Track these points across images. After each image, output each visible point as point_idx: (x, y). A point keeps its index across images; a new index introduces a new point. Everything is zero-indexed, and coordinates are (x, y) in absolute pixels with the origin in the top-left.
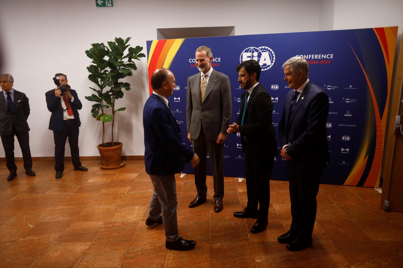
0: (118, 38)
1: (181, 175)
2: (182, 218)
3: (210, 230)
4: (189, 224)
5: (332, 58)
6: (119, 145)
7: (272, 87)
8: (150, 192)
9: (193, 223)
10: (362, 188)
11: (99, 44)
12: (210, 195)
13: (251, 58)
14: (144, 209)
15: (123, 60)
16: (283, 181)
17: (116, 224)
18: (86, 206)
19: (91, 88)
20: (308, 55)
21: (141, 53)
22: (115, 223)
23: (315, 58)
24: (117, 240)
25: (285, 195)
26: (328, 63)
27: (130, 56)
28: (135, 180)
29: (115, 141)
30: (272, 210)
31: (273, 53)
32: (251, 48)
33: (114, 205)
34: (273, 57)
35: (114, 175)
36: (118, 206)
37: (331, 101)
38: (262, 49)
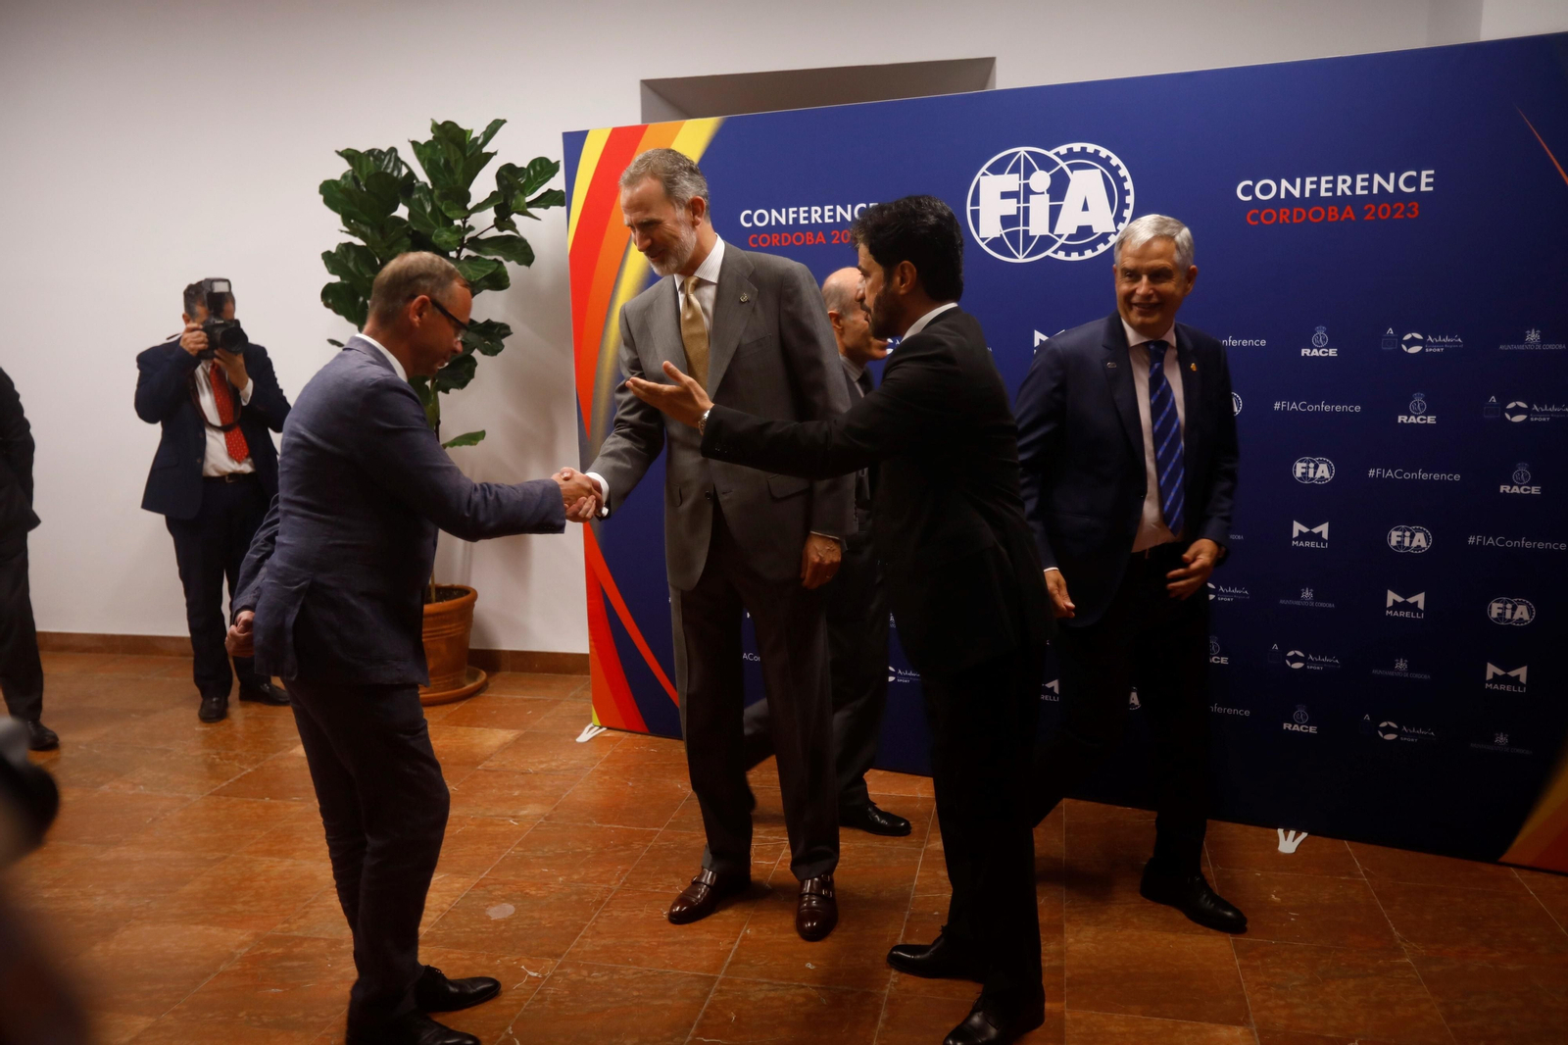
0: (440, 122)
2: (598, 949)
3: (700, 1016)
4: (616, 977)
5: (1431, 189)
6: (462, 596)
8: (526, 816)
9: (639, 975)
11: (380, 151)
13: (1019, 202)
14: (458, 889)
15: (472, 220)
17: (305, 945)
18: (224, 854)
19: (333, 342)
20: (1298, 181)
21: (550, 191)
22: (303, 939)
23: (1339, 193)
24: (265, 1019)
26: (1409, 215)
27: (502, 201)
28: (487, 758)
31: (1124, 172)
32: (1017, 153)
34: (1124, 193)
37: (1426, 414)
38: (1071, 154)
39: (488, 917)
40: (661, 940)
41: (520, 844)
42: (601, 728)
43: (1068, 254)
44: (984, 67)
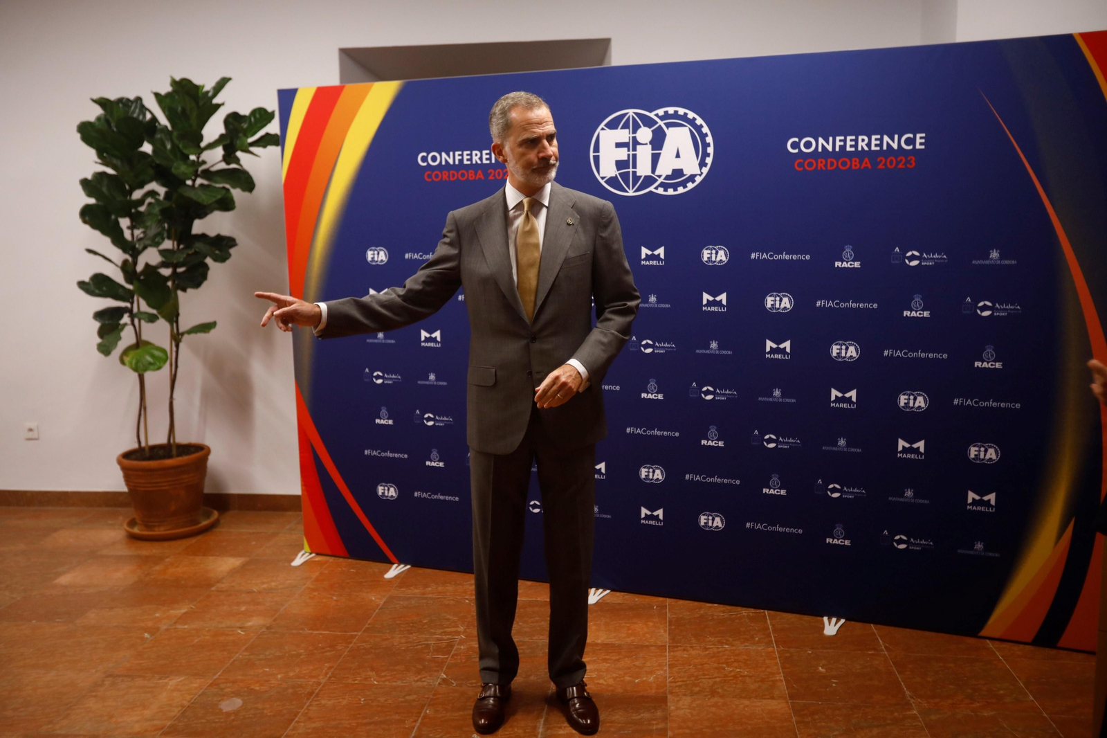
0: (178, 78)
1: (390, 568)
2: (310, 731)
5: (923, 147)
6: (198, 453)
7: (706, 254)
8: (251, 627)
10: (1053, 652)
11: (128, 100)
12: (456, 650)
13: (629, 150)
14: (195, 688)
15: (205, 156)
16: (752, 610)
19: (90, 251)
20: (831, 139)
21: (267, 134)
23: (860, 149)
25: (736, 664)
26: (908, 165)
27: (229, 142)
28: (219, 581)
29: (181, 438)
30: (654, 720)
31: (706, 130)
32: (627, 114)
33: (96, 672)
34: (706, 145)
35: (160, 559)
36: (107, 677)
37: (923, 310)
38: (666, 116)
39: (221, 710)
40: (360, 721)
41: (246, 650)
42: (311, 554)
43: (666, 190)
44: (603, 45)
